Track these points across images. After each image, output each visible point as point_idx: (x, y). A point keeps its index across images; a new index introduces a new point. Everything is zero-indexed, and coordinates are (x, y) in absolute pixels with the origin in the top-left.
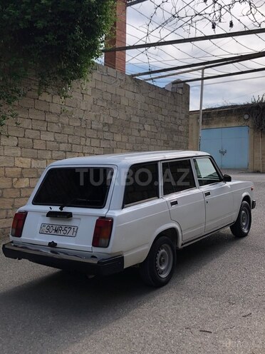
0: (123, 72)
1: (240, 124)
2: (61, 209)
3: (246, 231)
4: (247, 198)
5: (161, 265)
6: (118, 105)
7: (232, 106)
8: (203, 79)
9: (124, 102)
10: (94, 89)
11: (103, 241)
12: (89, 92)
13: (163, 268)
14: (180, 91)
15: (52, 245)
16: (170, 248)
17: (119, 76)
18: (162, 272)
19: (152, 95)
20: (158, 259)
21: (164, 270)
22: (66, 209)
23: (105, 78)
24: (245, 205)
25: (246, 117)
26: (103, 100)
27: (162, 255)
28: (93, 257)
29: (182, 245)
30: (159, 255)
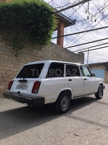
0: (62, 47)
1: (101, 68)
2: (24, 79)
3: (101, 97)
4: (101, 84)
5: (63, 105)
6: (60, 57)
7: (99, 63)
8: (88, 51)
9: (62, 56)
10: (52, 51)
11: (36, 91)
12: (50, 51)
13: (64, 106)
14: (81, 55)
15: (19, 92)
16: (68, 98)
17: (61, 48)
18: (64, 108)
19: (72, 55)
20: (62, 102)
21: (65, 107)
22: (25, 79)
23: (56, 48)
24: (101, 87)
25: (103, 66)
26: (55, 54)
27: (64, 101)
28: (32, 97)
29: (73, 98)
30: (62, 100)
